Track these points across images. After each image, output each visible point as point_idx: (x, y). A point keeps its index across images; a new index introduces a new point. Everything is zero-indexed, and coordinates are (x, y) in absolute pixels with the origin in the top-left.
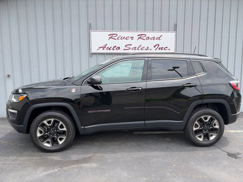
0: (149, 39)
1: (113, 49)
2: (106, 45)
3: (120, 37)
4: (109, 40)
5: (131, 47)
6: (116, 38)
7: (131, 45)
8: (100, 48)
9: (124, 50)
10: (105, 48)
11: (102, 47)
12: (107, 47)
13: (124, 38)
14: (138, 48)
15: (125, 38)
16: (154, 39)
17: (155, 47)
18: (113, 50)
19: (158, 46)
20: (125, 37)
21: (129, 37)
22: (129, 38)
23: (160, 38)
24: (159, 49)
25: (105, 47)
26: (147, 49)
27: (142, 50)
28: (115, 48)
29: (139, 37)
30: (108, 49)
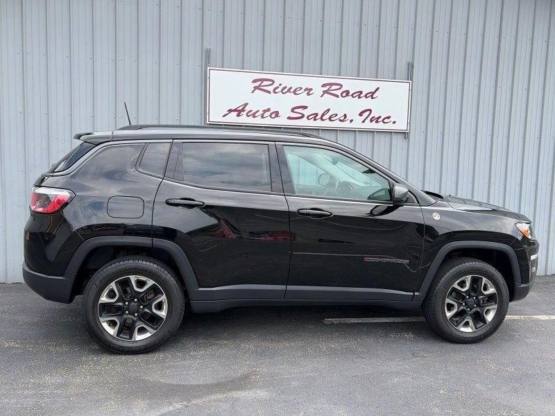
0: (347, 95)
1: (263, 114)
2: (246, 104)
3: (281, 87)
4: (253, 92)
5: (306, 113)
6: (271, 89)
7: (305, 107)
8: (230, 111)
9: (289, 118)
10: (242, 113)
11: (235, 110)
12: (247, 109)
13: (289, 91)
14: (323, 115)
15: (292, 90)
16: (359, 95)
17: (361, 115)
18: (263, 117)
19: (369, 112)
20: (291, 88)
21: (301, 88)
22: (303, 90)
23: (373, 93)
24: (371, 121)
25: (243, 110)
26: (342, 119)
27: (331, 120)
28: (267, 114)
29: (326, 89)
30: (249, 114)
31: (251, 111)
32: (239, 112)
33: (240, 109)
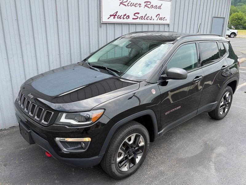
0: (152, 7)
1: (123, 17)
2: (117, 12)
3: (130, 3)
4: (119, 6)
5: (139, 16)
7: (138, 13)
8: (111, 16)
9: (133, 19)
10: (116, 17)
11: (113, 15)
12: (117, 15)
13: (133, 5)
14: (144, 17)
15: (134, 5)
16: (156, 7)
17: (156, 17)
18: (123, 19)
19: (159, 15)
20: (134, 3)
21: (137, 4)
22: (138, 5)
23: (160, 6)
24: (159, 19)
25: (116, 15)
26: (150, 19)
27: (147, 20)
28: (125, 17)
29: (145, 4)
30: (118, 17)
31: (119, 15)
32: (114, 16)
33: (115, 14)
